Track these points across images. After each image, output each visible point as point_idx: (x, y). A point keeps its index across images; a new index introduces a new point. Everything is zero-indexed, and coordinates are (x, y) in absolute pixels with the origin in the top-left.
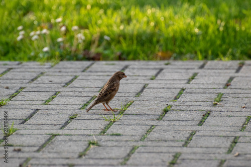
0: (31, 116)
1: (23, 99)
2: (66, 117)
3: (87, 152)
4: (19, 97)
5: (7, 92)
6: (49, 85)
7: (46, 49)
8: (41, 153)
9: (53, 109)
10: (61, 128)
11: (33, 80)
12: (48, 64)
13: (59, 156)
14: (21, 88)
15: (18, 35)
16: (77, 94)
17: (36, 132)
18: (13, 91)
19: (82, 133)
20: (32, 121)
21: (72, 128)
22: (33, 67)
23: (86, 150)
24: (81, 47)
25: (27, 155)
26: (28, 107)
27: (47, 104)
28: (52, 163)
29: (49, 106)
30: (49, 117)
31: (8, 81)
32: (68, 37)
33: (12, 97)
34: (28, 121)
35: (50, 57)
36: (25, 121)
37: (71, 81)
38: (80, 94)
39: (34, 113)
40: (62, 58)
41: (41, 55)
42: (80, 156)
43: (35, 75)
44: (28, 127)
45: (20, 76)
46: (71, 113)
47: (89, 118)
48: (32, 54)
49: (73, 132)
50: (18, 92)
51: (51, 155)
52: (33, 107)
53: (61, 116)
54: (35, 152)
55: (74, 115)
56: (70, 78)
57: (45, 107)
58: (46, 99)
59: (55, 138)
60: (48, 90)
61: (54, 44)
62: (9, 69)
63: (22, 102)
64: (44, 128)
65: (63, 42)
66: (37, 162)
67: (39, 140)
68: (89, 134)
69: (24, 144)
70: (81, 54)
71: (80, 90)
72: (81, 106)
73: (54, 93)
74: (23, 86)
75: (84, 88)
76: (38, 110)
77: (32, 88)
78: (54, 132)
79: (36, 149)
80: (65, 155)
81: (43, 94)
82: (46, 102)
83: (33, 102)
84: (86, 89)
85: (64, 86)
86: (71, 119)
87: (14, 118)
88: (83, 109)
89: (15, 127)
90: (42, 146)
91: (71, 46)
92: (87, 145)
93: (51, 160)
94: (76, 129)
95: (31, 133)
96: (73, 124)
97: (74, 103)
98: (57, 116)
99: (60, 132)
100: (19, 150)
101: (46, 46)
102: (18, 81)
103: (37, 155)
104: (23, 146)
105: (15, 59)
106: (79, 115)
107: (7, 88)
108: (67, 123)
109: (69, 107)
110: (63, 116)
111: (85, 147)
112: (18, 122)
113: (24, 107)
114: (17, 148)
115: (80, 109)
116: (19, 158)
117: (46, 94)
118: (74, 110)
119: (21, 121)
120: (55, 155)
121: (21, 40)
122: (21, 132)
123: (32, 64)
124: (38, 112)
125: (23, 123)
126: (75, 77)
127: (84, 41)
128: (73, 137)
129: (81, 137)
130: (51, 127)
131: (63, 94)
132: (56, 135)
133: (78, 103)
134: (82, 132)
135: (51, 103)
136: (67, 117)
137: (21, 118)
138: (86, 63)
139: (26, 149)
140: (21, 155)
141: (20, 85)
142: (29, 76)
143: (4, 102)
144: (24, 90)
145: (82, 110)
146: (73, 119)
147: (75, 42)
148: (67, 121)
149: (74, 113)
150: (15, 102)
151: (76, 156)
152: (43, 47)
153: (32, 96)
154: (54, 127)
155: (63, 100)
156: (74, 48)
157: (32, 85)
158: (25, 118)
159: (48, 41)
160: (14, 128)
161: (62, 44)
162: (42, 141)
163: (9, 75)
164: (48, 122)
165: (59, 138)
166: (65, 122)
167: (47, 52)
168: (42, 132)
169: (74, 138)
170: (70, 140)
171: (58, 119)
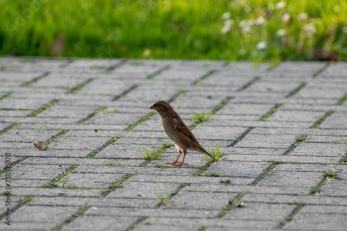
0: (242, 136)
1: (231, 113)
2: (290, 139)
3: (322, 188)
4: (226, 110)
5: (209, 103)
6: (267, 95)
7: (262, 45)
8: (257, 187)
9: (273, 127)
10: (285, 154)
11: (245, 87)
12: (265, 66)
13: (283, 192)
14: (229, 98)
15: (223, 25)
16: (306, 107)
17: (250, 158)
18: (217, 102)
19: (315, 161)
20: (244, 142)
21: (301, 154)
22: (245, 70)
23: (320, 185)
24: (311, 43)
25: (238, 189)
26: (238, 123)
27: (264, 121)
28: (274, 201)
29: (267, 123)
30: (268, 138)
31: (210, 88)
32: (292, 28)
33: (216, 110)
34: (239, 143)
35: (268, 57)
36: (235, 142)
37: (297, 90)
38: (310, 108)
39: (247, 132)
40: (284, 57)
41: (254, 53)
42: (313, 193)
43: (246, 81)
44: (240, 150)
45: (226, 81)
46: (298, 133)
47: (323, 141)
48: (242, 52)
49: (301, 159)
50: (224, 103)
51: (273, 190)
52: (246, 124)
53: (285, 137)
54: (249, 185)
55: (303, 136)
56: (294, 86)
57: (261, 124)
58: (264, 113)
59: (277, 166)
60: (265, 101)
61: (273, 37)
62: (211, 73)
63: (231, 117)
64: (261, 153)
65: (286, 36)
66: (253, 199)
67: (255, 169)
68: (325, 162)
69: (235, 174)
70: (310, 53)
71: (311, 101)
72: (311, 124)
73: (273, 106)
74: (231, 94)
75: (315, 99)
76: (251, 128)
77: (244, 97)
78: (276, 158)
79: (250, 181)
80: (291, 190)
81: (259, 107)
82: (263, 118)
83: (246, 118)
84: (319, 101)
85: (287, 97)
86: (299, 141)
87: (220, 138)
88: (315, 128)
89: (221, 150)
90: (260, 178)
91: (297, 40)
92: (322, 178)
93: (272, 196)
94: (306, 155)
95: (243, 159)
96: (301, 149)
97: (302, 120)
98: (278, 137)
99: (284, 159)
100: (228, 182)
101: (260, 41)
102: (224, 89)
103: (252, 189)
104: (233, 177)
105: (218, 58)
106: (309, 136)
107: (210, 97)
108: (293, 147)
109: (295, 125)
110: (287, 137)
111: (319, 180)
112: (226, 143)
113: (232, 123)
114: (225, 179)
115: (311, 128)
116: (228, 193)
117: (264, 106)
118: (302, 129)
119: (230, 143)
120: (277, 190)
121: (229, 33)
122: (230, 157)
123: (243, 66)
124: (252, 131)
125: (232, 145)
126: (303, 85)
127: (315, 35)
128: (301, 165)
129: (313, 166)
130: (270, 152)
131: (287, 107)
132: (278, 163)
133: (307, 119)
134: (315, 160)
135: (270, 119)
136: (292, 139)
137: (229, 139)
138: (318, 66)
139: (238, 181)
140: (230, 188)
141: (226, 94)
142: (239, 82)
143: (206, 117)
144: (232, 101)
145: (313, 129)
146: (301, 141)
147: (302, 36)
148: (293, 144)
149: (302, 133)
150: (221, 117)
151: (307, 192)
152: (257, 42)
153: (244, 108)
154: (275, 153)
155: (287, 115)
156: (301, 44)
157: (244, 93)
158: (234, 139)
159: (265, 33)
160: (220, 151)
161: (283, 40)
162: (259, 169)
163: (212, 80)
164: (267, 145)
165: (283, 167)
166: (289, 145)
167: (263, 50)
168: (259, 158)
169: (304, 168)
170: (298, 170)
171: (280, 141)
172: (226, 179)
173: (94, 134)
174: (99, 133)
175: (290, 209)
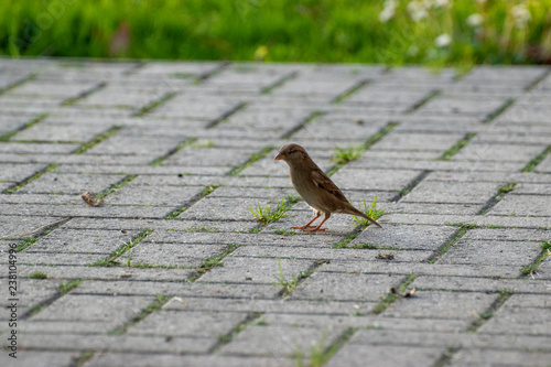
0: (412, 185)
1: (395, 147)
2: (487, 190)
3: (540, 266)
4: (386, 143)
5: (360, 132)
6: (453, 118)
7: (444, 40)
8: (436, 265)
9: (460, 171)
10: (480, 213)
11: (416, 107)
12: (449, 73)
13: (477, 273)
14: (391, 124)
15: (382, 8)
16: (514, 138)
17: (425, 219)
18: (372, 131)
19: (528, 225)
20: (415, 195)
21: (505, 213)
22: (417, 79)
23: (536, 261)
24: (522, 36)
25: (406, 269)
26: (406, 164)
27: (447, 160)
28: (463, 288)
29: (452, 164)
30: (454, 188)
31: (362, 109)
32: (493, 13)
33: (371, 142)
34: (408, 196)
35: (454, 58)
36: (401, 194)
37: (500, 111)
38: (520, 139)
39: (420, 179)
40: (479, 59)
41: (432, 53)
42: (525, 274)
43: (419, 96)
44: (409, 207)
45: (388, 97)
46: (501, 179)
47: (542, 192)
48: (413, 50)
49: (506, 222)
50: (383, 132)
51: (462, 271)
52: (418, 165)
53: (480, 186)
54: (423, 262)
55: (509, 184)
56: (495, 104)
57: (443, 165)
58: (447, 147)
59: (468, 233)
60: (449, 128)
61: (461, 27)
62: (364, 84)
63: (394, 154)
64: (442, 212)
65: (483, 25)
66: (430, 285)
67: (433, 237)
68: (544, 226)
69: (401, 245)
70: (521, 52)
71: (522, 129)
72: (522, 166)
73: (461, 137)
74: (395, 118)
75: (528, 125)
76: (427, 172)
77: (415, 123)
78: (466, 220)
79: (425, 255)
80: (490, 270)
81: (439, 137)
82: (446, 155)
83: (418, 155)
84: (535, 129)
85: (484, 122)
86: (503, 192)
87: (377, 188)
88: (529, 171)
89: (379, 206)
90: (440, 250)
91: (500, 32)
92: (540, 251)
93: (459, 280)
94: (514, 215)
95: (414, 220)
96: (506, 204)
97: (507, 158)
98: (470, 186)
99: (480, 220)
100: (390, 258)
101: (442, 33)
102: (383, 109)
103: (428, 268)
104: (397, 249)
105: (374, 60)
106: (519, 185)
107: (361, 123)
108: (493, 201)
109: (497, 167)
110: (484, 185)
111: (535, 255)
112: (386, 196)
113: (397, 164)
114: (385, 253)
115: (522, 171)
116: (390, 274)
117: (447, 137)
118: (508, 173)
119: (393, 195)
120: (468, 271)
121: (392, 21)
122: (394, 218)
123: (413, 73)
124: (429, 177)
125: (396, 199)
126: (510, 103)
127: (530, 24)
128: (507, 231)
129: (525, 233)
130: (457, 209)
131: (483, 137)
132: (469, 228)
133: (517, 158)
134: (528, 222)
135: (458, 156)
136: (492, 189)
137: (392, 188)
138: (533, 72)
139: (405, 256)
140: (393, 268)
141: (387, 118)
142: (407, 98)
143: (354, 154)
144: (397, 128)
145: (526, 174)
146: (506, 192)
147: (508, 25)
148: (494, 198)
149: (508, 179)
150: (379, 154)
151: (516, 273)
152: (437, 35)
153: (415, 140)
154: (466, 211)
155: (483, 152)
156: (506, 38)
157: (416, 117)
158: (400, 189)
159: (449, 21)
160: (377, 209)
161: (478, 31)
162: (439, 237)
163: (364, 95)
164: (452, 199)
165: (478, 233)
166: (487, 199)
167: (445, 48)
168: (439, 219)
169: (510, 234)
170: (502, 239)
171: (473, 192)
172: (388, 252)
173: (177, 180)
174: (185, 180)
175: (489, 300)
